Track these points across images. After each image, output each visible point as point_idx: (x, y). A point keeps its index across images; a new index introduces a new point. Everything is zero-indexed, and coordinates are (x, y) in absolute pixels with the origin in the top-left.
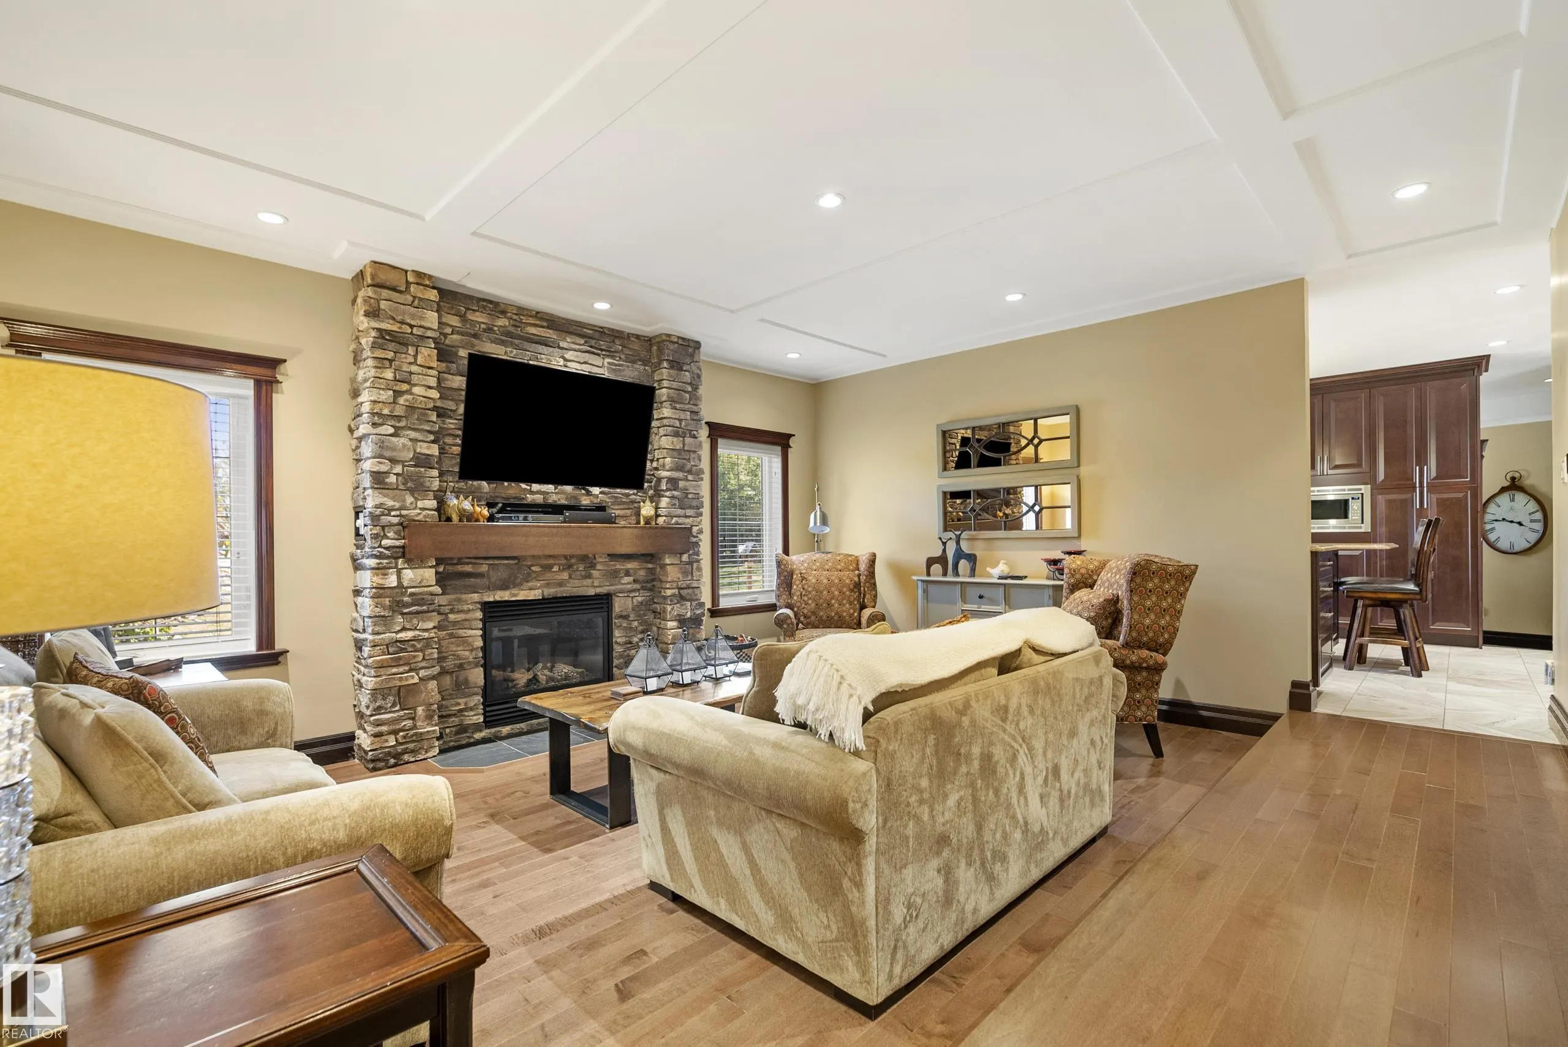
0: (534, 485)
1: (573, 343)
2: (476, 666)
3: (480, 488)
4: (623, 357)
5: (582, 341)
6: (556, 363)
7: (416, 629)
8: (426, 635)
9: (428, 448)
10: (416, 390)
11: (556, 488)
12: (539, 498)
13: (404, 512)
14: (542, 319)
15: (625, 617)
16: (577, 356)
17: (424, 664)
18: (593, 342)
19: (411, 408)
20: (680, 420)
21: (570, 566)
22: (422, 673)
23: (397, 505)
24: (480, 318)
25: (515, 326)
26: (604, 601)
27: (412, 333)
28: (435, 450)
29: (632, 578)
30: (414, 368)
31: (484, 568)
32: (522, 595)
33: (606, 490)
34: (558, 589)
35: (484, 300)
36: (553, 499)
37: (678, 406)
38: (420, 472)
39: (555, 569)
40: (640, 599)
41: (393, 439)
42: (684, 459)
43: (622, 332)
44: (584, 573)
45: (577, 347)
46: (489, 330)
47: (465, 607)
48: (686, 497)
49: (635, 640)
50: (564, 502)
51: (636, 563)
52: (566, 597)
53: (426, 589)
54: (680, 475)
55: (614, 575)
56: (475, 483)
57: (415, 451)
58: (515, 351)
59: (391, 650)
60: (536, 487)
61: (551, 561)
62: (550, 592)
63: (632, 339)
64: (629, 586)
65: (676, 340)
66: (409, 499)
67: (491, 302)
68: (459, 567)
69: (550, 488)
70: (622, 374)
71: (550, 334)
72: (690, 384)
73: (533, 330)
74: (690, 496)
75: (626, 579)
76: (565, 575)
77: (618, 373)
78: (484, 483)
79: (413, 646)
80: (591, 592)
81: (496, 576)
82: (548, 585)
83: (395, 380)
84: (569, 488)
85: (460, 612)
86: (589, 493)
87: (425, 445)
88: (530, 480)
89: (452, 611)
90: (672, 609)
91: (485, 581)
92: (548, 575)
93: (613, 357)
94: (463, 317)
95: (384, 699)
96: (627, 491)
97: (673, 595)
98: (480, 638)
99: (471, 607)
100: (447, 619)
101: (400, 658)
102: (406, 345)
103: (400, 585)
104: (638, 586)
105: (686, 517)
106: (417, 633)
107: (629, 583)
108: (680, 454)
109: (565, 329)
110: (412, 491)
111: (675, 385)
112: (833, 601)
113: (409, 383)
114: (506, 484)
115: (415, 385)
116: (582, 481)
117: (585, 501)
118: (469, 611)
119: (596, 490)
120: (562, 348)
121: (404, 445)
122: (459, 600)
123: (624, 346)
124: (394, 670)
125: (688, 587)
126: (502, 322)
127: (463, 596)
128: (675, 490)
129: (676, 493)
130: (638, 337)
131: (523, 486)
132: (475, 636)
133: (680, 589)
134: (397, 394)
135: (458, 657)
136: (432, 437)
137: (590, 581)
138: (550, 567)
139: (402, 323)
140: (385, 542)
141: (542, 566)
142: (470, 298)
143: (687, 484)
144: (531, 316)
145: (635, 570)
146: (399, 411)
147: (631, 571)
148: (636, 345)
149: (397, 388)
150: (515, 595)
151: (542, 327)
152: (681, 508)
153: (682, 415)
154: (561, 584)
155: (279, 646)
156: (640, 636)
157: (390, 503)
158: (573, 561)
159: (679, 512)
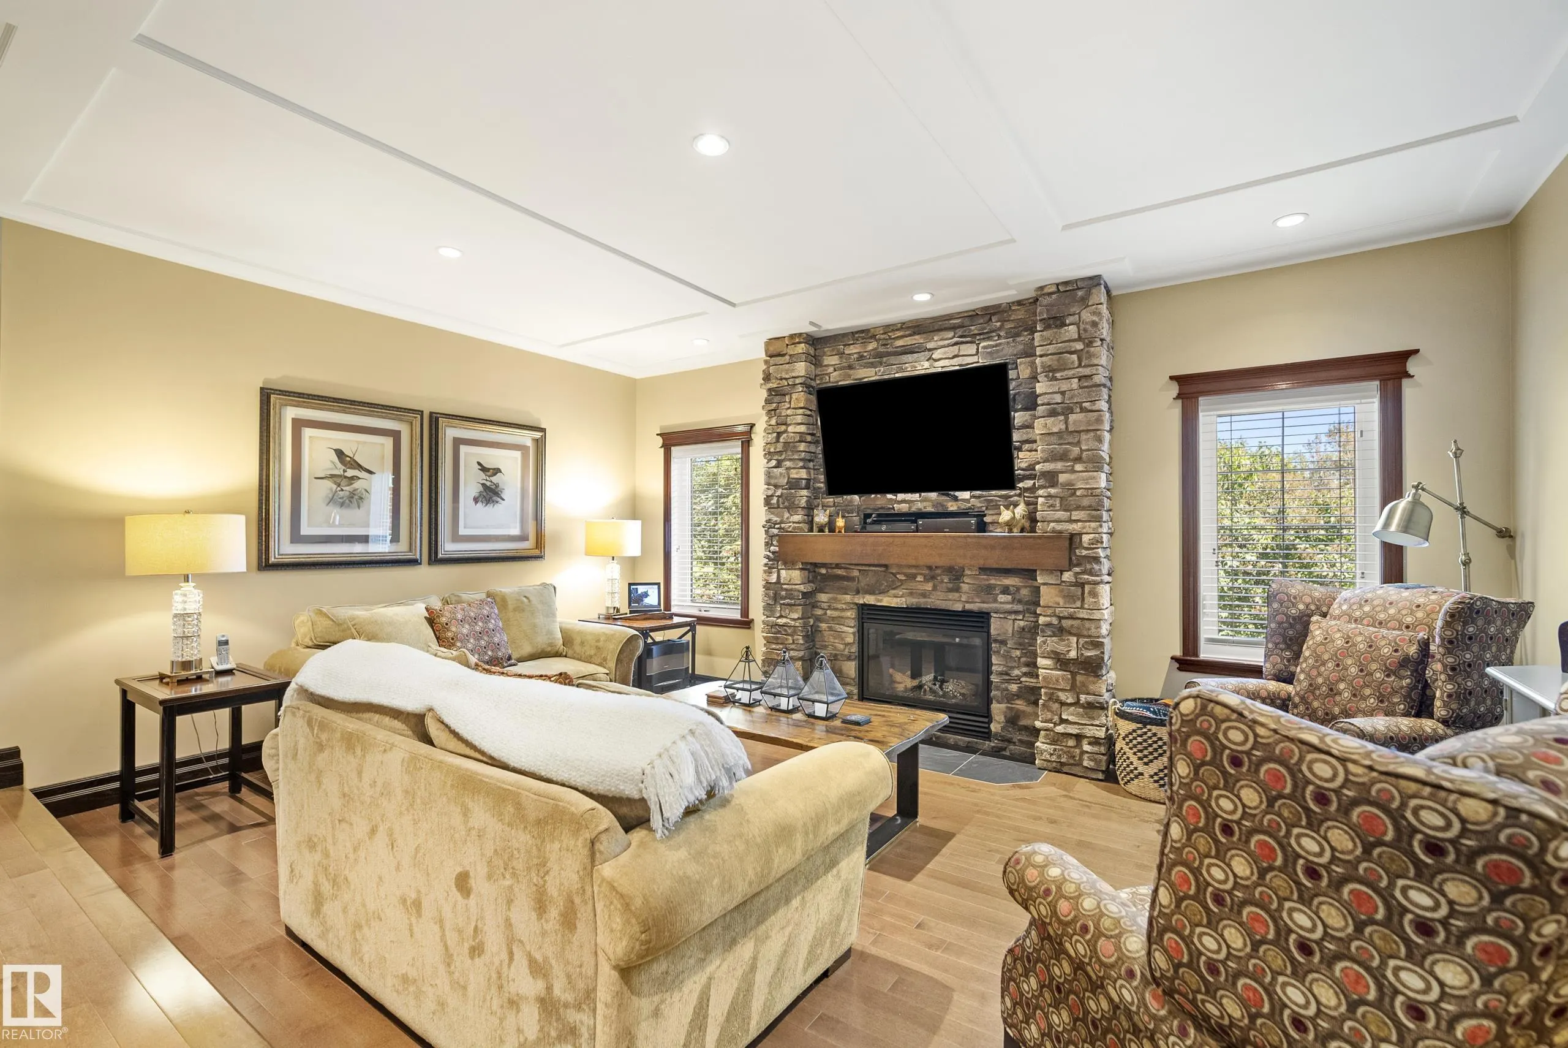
0: (899, 495)
1: (941, 340)
2: (849, 659)
3: (851, 501)
4: (1002, 334)
5: (951, 334)
6: (922, 366)
7: (786, 617)
8: (793, 623)
9: (797, 473)
10: (790, 429)
11: (920, 496)
12: (904, 508)
13: (783, 525)
14: (909, 328)
15: (1003, 642)
16: (945, 353)
17: (793, 646)
18: (960, 332)
19: (786, 443)
20: (1063, 393)
21: (933, 578)
22: (792, 653)
23: (778, 520)
24: (853, 350)
25: (884, 345)
26: (979, 620)
27: (789, 385)
28: (803, 474)
29: (1010, 597)
30: (789, 412)
31: (856, 573)
32: (886, 601)
33: (978, 493)
34: (922, 600)
35: (857, 332)
36: (919, 506)
37: (1058, 375)
38: (792, 493)
39: (920, 578)
40: (1022, 623)
41: (775, 470)
42: (1068, 444)
43: (1000, 305)
44: (950, 585)
45: (946, 342)
46: (861, 357)
47: (839, 606)
48: (1074, 494)
49: (1016, 672)
50: (930, 509)
51: (1016, 579)
52: (927, 609)
53: (794, 587)
54: (1059, 466)
55: (988, 591)
56: (849, 497)
57: (789, 478)
58: (882, 369)
59: (773, 630)
60: (901, 496)
61: (914, 571)
62: (913, 601)
63: (1013, 308)
64: (1009, 607)
65: (1054, 289)
66: (786, 515)
67: (862, 331)
68: (835, 570)
69: (916, 496)
70: (1000, 354)
71: (918, 339)
72: (1080, 339)
73: (900, 343)
74: (1078, 493)
75: (1002, 598)
76: (929, 586)
77: (995, 356)
78: (856, 497)
79: (785, 630)
80: (958, 607)
81: (864, 582)
82: (911, 594)
83: (778, 424)
84: (933, 495)
85: (836, 609)
86: (956, 499)
87: (795, 471)
88: (895, 491)
89: (830, 608)
90: (1044, 642)
91: (853, 585)
92: (912, 585)
93: (989, 339)
94: (841, 354)
95: (769, 667)
96: (1004, 492)
97: (1049, 625)
98: (852, 636)
99: (844, 606)
100: (826, 614)
101: (777, 638)
102: (784, 395)
103: (778, 582)
104: (1020, 607)
105: (1071, 521)
106: (788, 620)
107: (1008, 603)
108: (1061, 438)
109: (932, 329)
110: (788, 508)
111: (1051, 349)
112: (1342, 686)
113: (785, 424)
114: (873, 496)
115: (790, 425)
116: (947, 484)
117: (952, 507)
118: (843, 610)
119: (966, 495)
120: (930, 350)
121: (781, 474)
122: (835, 599)
123: (1003, 321)
124: (774, 646)
125: (1071, 617)
126: (872, 346)
127: (839, 596)
128: (1052, 486)
129: (1052, 491)
130: (1019, 303)
131: (889, 496)
132: (849, 632)
133: (1060, 618)
134: (779, 434)
135: (835, 648)
136: (801, 464)
137: (957, 595)
138: (914, 576)
139: (781, 379)
140: (772, 548)
141: (905, 575)
142: (844, 335)
143: (1073, 477)
144: (897, 330)
145: (1018, 589)
146: (780, 447)
147: (1011, 588)
148: (1020, 314)
149: (778, 430)
150: (881, 601)
151: (906, 336)
152: (1065, 510)
153: (1064, 386)
154: (924, 595)
155: (751, 617)
156: (1024, 670)
157: (775, 519)
158: (939, 571)
159: (1061, 515)
